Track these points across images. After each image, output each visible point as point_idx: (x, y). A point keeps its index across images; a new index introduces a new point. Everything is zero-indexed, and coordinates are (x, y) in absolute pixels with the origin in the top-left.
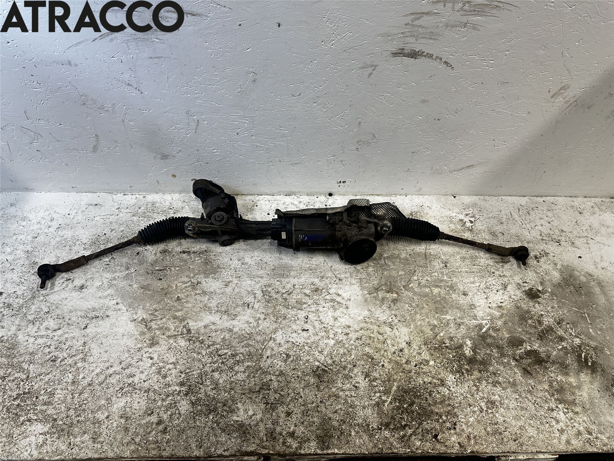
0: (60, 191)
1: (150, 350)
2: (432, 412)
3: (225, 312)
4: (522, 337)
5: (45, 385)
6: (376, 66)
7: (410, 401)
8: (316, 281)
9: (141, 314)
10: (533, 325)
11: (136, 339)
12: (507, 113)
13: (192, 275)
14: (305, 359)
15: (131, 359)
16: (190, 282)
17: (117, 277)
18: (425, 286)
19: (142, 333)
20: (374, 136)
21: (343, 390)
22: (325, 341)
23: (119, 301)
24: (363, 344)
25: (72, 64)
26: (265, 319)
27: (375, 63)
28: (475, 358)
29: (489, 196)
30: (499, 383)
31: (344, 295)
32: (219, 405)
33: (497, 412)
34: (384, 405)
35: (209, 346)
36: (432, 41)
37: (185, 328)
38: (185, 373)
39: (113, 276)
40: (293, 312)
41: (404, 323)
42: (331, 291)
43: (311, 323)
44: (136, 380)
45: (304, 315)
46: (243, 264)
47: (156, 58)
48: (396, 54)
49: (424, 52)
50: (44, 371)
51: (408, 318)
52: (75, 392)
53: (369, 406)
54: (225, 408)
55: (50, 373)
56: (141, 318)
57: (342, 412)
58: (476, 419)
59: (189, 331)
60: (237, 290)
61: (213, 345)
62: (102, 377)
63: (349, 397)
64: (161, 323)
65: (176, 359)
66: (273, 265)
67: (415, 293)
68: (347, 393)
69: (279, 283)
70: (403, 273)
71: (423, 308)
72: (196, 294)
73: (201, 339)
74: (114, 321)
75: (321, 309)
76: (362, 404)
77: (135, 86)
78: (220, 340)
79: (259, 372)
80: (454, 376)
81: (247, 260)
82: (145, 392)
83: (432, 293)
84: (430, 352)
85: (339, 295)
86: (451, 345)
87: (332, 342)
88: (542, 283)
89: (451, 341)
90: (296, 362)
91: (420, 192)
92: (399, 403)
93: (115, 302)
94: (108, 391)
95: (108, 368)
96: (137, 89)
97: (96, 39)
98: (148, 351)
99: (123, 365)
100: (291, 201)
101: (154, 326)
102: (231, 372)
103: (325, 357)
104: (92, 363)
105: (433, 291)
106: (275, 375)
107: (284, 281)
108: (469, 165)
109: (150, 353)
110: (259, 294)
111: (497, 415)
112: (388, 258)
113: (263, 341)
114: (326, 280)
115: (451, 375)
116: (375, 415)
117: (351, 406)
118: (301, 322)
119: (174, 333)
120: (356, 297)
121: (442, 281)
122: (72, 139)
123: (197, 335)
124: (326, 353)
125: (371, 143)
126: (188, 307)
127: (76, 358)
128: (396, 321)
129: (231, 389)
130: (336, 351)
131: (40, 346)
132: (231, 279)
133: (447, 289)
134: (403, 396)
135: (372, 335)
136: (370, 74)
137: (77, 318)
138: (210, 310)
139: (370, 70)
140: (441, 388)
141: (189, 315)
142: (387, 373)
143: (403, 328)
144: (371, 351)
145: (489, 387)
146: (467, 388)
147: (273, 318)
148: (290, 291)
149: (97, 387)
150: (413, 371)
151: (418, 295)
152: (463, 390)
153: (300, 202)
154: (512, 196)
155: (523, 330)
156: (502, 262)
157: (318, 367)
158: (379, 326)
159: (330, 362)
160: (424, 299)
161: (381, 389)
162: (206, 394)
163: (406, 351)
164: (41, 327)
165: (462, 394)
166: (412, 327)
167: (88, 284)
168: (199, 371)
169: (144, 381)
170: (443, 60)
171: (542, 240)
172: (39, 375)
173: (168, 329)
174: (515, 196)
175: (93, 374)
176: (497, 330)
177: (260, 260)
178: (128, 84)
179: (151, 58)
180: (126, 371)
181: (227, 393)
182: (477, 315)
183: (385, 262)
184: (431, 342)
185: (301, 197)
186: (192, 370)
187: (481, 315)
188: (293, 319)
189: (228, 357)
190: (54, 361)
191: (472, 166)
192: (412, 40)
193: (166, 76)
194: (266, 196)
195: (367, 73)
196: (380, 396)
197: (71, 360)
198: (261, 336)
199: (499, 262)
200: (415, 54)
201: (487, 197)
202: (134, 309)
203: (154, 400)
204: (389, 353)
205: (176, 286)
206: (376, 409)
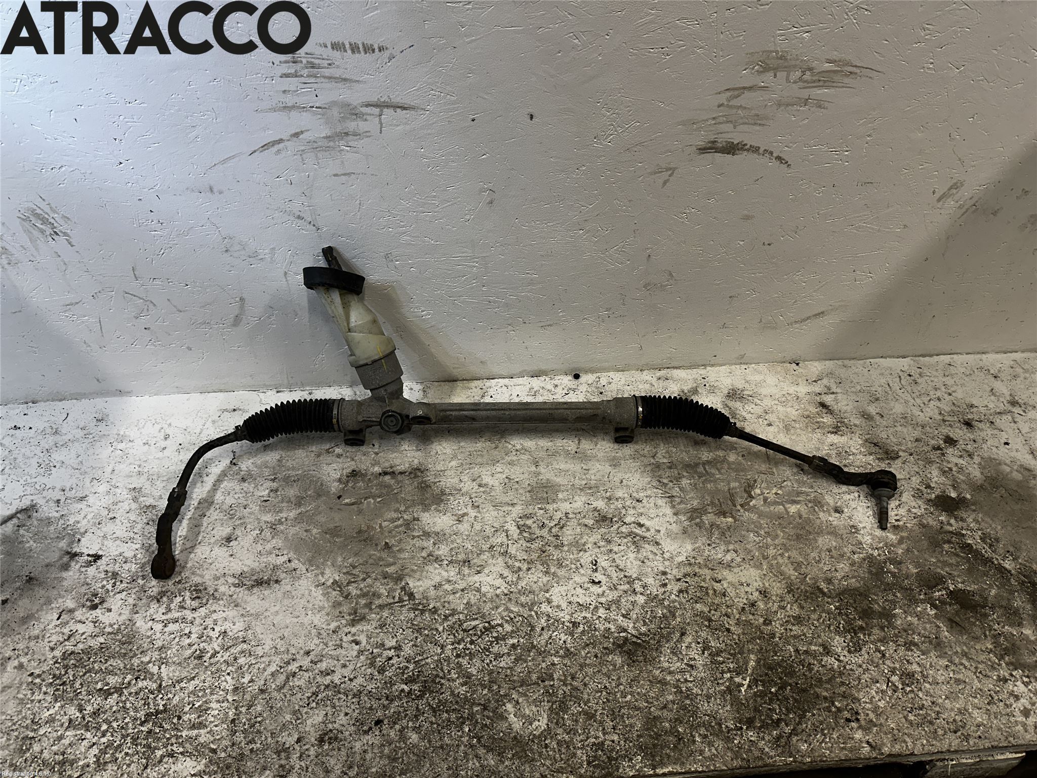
0: (174, 393)
1: (353, 630)
2: (818, 696)
3: (464, 562)
4: (939, 570)
5: (189, 697)
6: (674, 169)
7: (779, 681)
8: (600, 504)
9: (331, 575)
10: (952, 552)
11: (328, 614)
12: (873, 229)
13: (402, 508)
14: (602, 628)
15: (325, 647)
16: (401, 520)
17: (283, 520)
18: (775, 503)
19: (336, 605)
20: (671, 274)
21: (670, 673)
22: (631, 599)
23: (291, 555)
24: (692, 598)
25: (215, 190)
26: (529, 569)
27: (672, 165)
28: (870, 608)
29: (850, 359)
30: (916, 645)
31: (648, 523)
32: (475, 709)
33: (921, 689)
34: (740, 691)
35: (446, 617)
36: (758, 128)
37: (405, 590)
38: (415, 662)
39: (277, 518)
40: (571, 556)
41: (751, 562)
42: (628, 520)
43: (603, 572)
44: (336, 679)
45: (591, 559)
46: (480, 486)
47: (344, 174)
48: (705, 149)
49: (746, 145)
50: (186, 674)
51: (757, 554)
52: (241, 704)
53: (716, 694)
54: (486, 713)
55: (195, 677)
56: (331, 581)
57: (675, 707)
58: (888, 702)
59: (411, 596)
60: (478, 527)
61: (452, 615)
62: (282, 678)
63: (682, 682)
64: (365, 587)
65: (397, 641)
66: (529, 484)
67: (761, 515)
68: (678, 677)
69: (542, 512)
70: (737, 484)
71: (777, 536)
72: (414, 537)
73: (431, 606)
74: (288, 588)
75: (616, 549)
76: (704, 692)
77: (309, 219)
78: (462, 606)
79: (532, 654)
80: (843, 639)
81: (487, 480)
82: (354, 696)
83: (788, 513)
84: (800, 604)
85: (641, 525)
86: (829, 591)
87: (641, 599)
88: (954, 487)
89: (829, 584)
90: (588, 633)
91: (742, 360)
92: (763, 685)
93: (285, 558)
94: (293, 699)
95: (289, 664)
96: (312, 223)
97: (255, 151)
98: (350, 633)
99: (312, 656)
100: (542, 385)
101: (354, 592)
102: (488, 655)
103: (634, 623)
104: (262, 656)
105: (789, 510)
106: (560, 656)
107: (550, 507)
108: (817, 312)
109: (354, 635)
110: (514, 531)
111: (921, 695)
112: (709, 462)
113: (532, 604)
114: (616, 503)
115: (837, 637)
116: (728, 708)
117: (687, 697)
118: (587, 571)
119: (388, 600)
120: (669, 527)
121: (799, 494)
122: (203, 307)
123: (425, 601)
124: (635, 616)
125: (667, 285)
126: (404, 559)
127: (235, 651)
128: (739, 559)
129: (492, 682)
130: (649, 613)
131: (173, 636)
132: (466, 511)
133: (810, 505)
134: (766, 674)
135: (703, 584)
136: (665, 183)
137: (227, 587)
138: (438, 559)
139: (665, 175)
140: (825, 659)
141: (406, 571)
142: (737, 641)
143: (751, 570)
144: (706, 609)
145: (902, 651)
146: (866, 656)
147: (542, 567)
148: (562, 522)
149: (275, 694)
150: (778, 635)
151: (767, 517)
152: (861, 659)
153: (556, 386)
154: (885, 358)
155: (939, 561)
156: (888, 459)
157: (626, 639)
158: (712, 570)
159: (644, 629)
160: (777, 523)
161: (732, 667)
162: (452, 693)
163: (761, 605)
164: (172, 606)
165: (860, 666)
166: (765, 567)
167: (238, 532)
168: (436, 658)
169: (351, 680)
170: (775, 155)
171: (944, 421)
172: (179, 682)
173: (377, 595)
174: (890, 357)
175: (266, 673)
176: (898, 563)
177: (507, 478)
178: (299, 217)
179: (336, 175)
180: (318, 666)
181: (486, 690)
182: (863, 541)
183: (705, 469)
184: (798, 589)
185: (556, 377)
186: (425, 656)
187: (868, 542)
188: (573, 566)
189: (479, 633)
190: (200, 657)
191: (822, 313)
192: (728, 127)
193: (358, 202)
194: (500, 380)
195: (661, 181)
196: (731, 677)
197: (228, 654)
198: (527, 596)
199: (882, 459)
200: (733, 149)
201: (847, 362)
202: (318, 566)
203: (371, 708)
204: (735, 610)
205: (381, 526)
206: (728, 698)
